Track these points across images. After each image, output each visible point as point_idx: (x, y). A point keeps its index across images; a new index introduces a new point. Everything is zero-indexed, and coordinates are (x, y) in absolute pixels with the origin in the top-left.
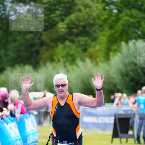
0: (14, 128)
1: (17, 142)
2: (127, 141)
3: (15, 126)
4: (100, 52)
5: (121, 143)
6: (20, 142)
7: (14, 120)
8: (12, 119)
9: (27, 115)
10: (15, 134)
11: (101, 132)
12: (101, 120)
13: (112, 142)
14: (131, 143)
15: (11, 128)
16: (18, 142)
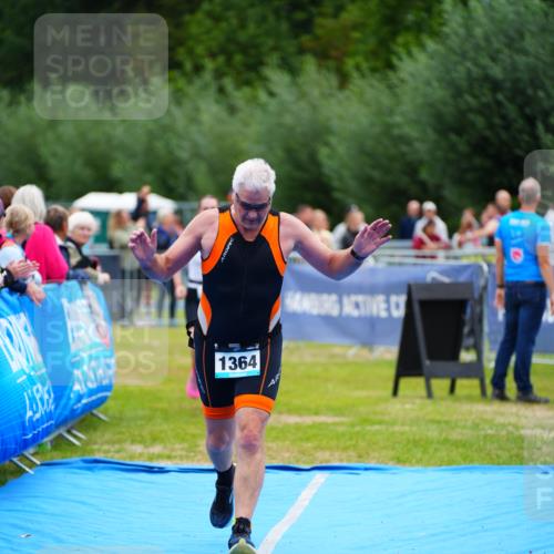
0: (23, 333)
1: (35, 388)
2: (452, 389)
3: (26, 329)
4: (356, 35)
5: (430, 395)
6: (46, 388)
7: (21, 304)
8: (14, 299)
9: (73, 283)
10: (28, 360)
11: (354, 352)
12: (357, 305)
13: (395, 392)
14: (469, 398)
15: (9, 335)
16: (38, 391)
